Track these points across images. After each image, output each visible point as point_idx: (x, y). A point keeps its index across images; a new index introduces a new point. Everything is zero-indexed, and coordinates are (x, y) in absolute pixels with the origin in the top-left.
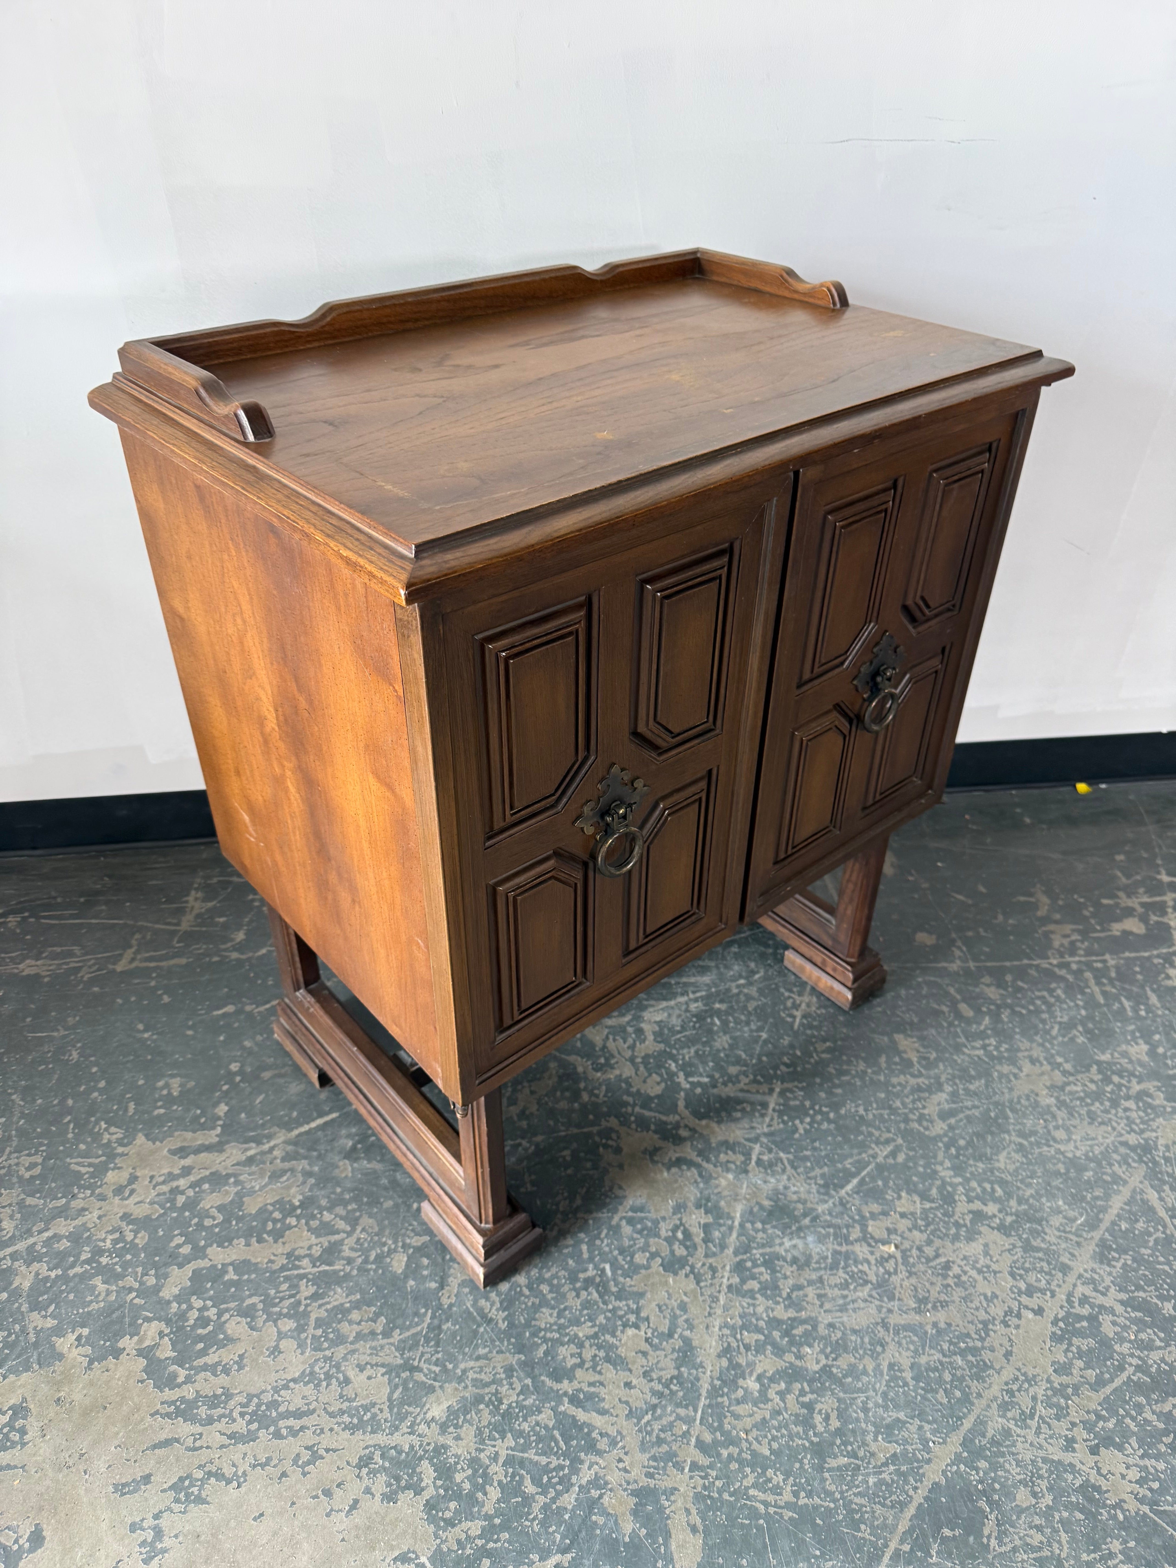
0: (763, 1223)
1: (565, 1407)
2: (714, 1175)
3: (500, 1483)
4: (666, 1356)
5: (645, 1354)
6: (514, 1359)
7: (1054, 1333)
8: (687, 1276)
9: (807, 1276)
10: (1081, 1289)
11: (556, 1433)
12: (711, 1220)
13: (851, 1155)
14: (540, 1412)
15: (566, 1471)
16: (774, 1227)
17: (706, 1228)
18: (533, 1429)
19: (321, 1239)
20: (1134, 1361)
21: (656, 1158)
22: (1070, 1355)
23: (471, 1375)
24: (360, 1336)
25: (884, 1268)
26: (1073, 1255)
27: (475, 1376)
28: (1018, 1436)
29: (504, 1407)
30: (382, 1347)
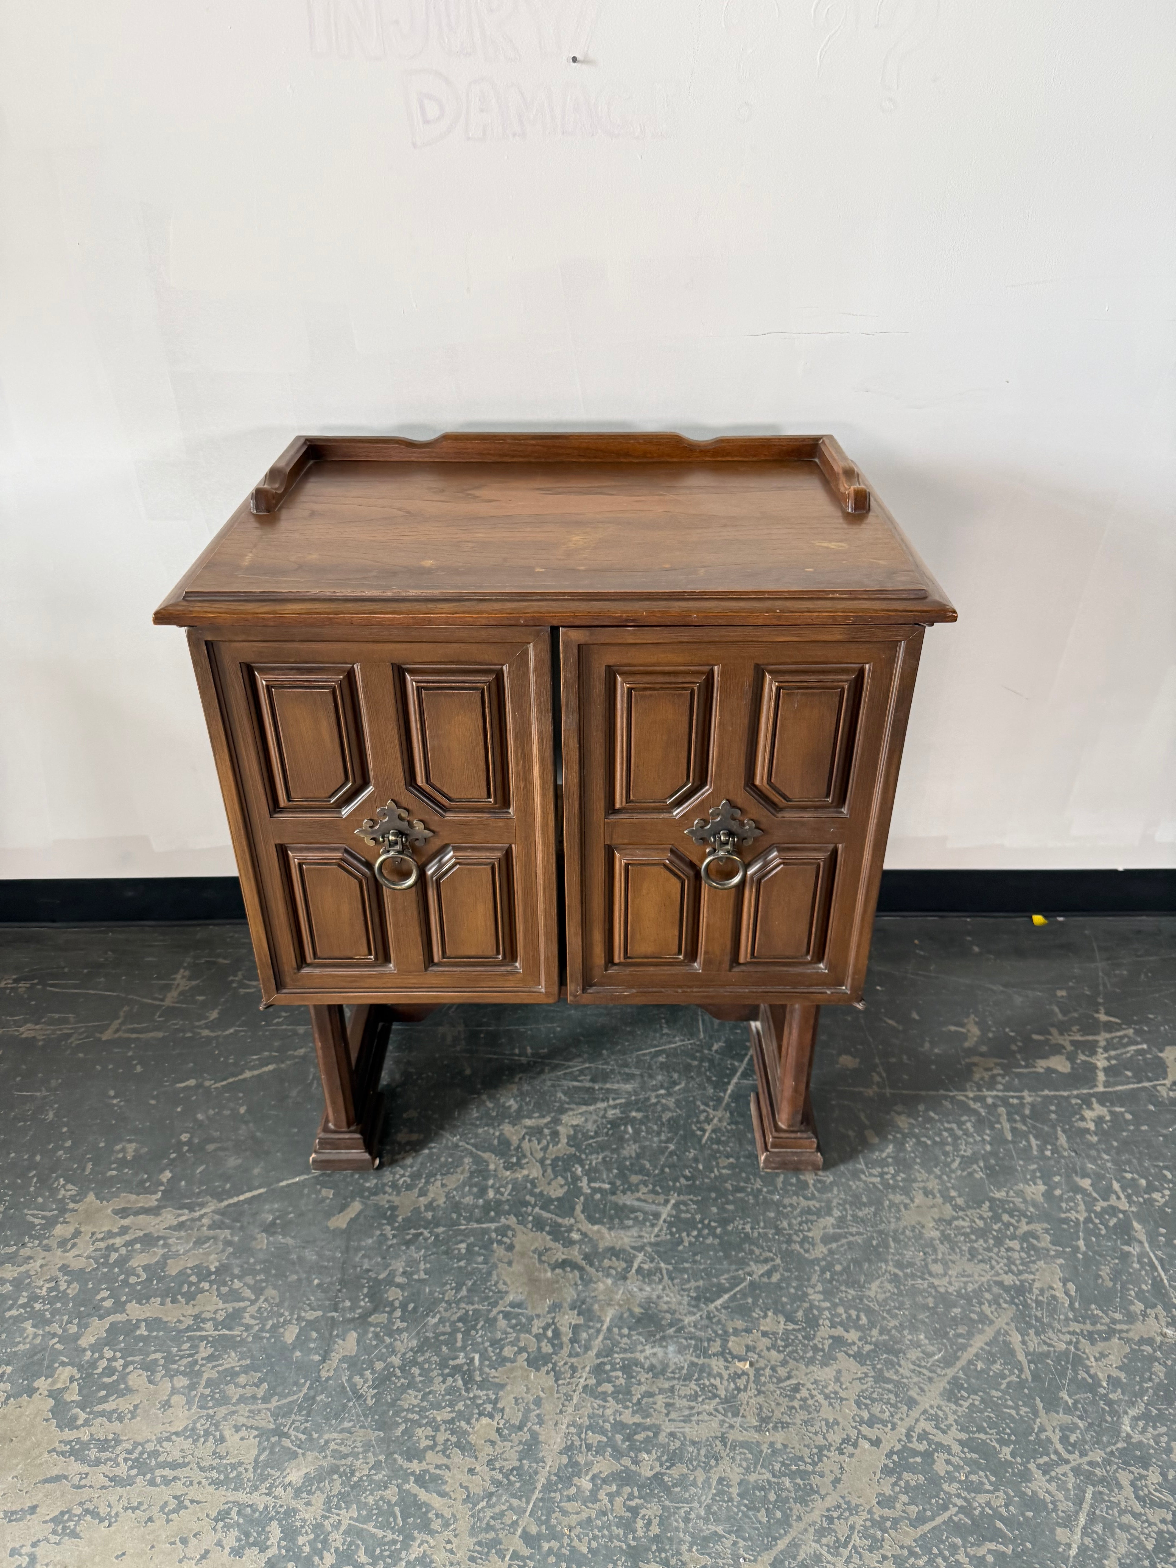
0: (630, 1329)
1: (411, 1486)
2: (594, 1279)
3: (337, 1549)
4: (512, 1447)
5: (493, 1443)
6: (374, 1435)
7: (886, 1465)
8: (548, 1373)
9: (660, 1385)
10: (923, 1425)
11: (397, 1510)
12: (582, 1322)
13: (728, 1271)
14: (386, 1488)
15: (398, 1546)
16: (639, 1334)
17: (576, 1328)
18: (376, 1502)
19: (227, 1305)
20: (960, 1502)
21: (543, 1258)
22: (897, 1489)
23: (332, 1446)
24: (242, 1399)
25: (735, 1384)
26: (922, 1390)
27: (336, 1447)
28: (828, 1562)
29: (355, 1479)
30: (259, 1411)
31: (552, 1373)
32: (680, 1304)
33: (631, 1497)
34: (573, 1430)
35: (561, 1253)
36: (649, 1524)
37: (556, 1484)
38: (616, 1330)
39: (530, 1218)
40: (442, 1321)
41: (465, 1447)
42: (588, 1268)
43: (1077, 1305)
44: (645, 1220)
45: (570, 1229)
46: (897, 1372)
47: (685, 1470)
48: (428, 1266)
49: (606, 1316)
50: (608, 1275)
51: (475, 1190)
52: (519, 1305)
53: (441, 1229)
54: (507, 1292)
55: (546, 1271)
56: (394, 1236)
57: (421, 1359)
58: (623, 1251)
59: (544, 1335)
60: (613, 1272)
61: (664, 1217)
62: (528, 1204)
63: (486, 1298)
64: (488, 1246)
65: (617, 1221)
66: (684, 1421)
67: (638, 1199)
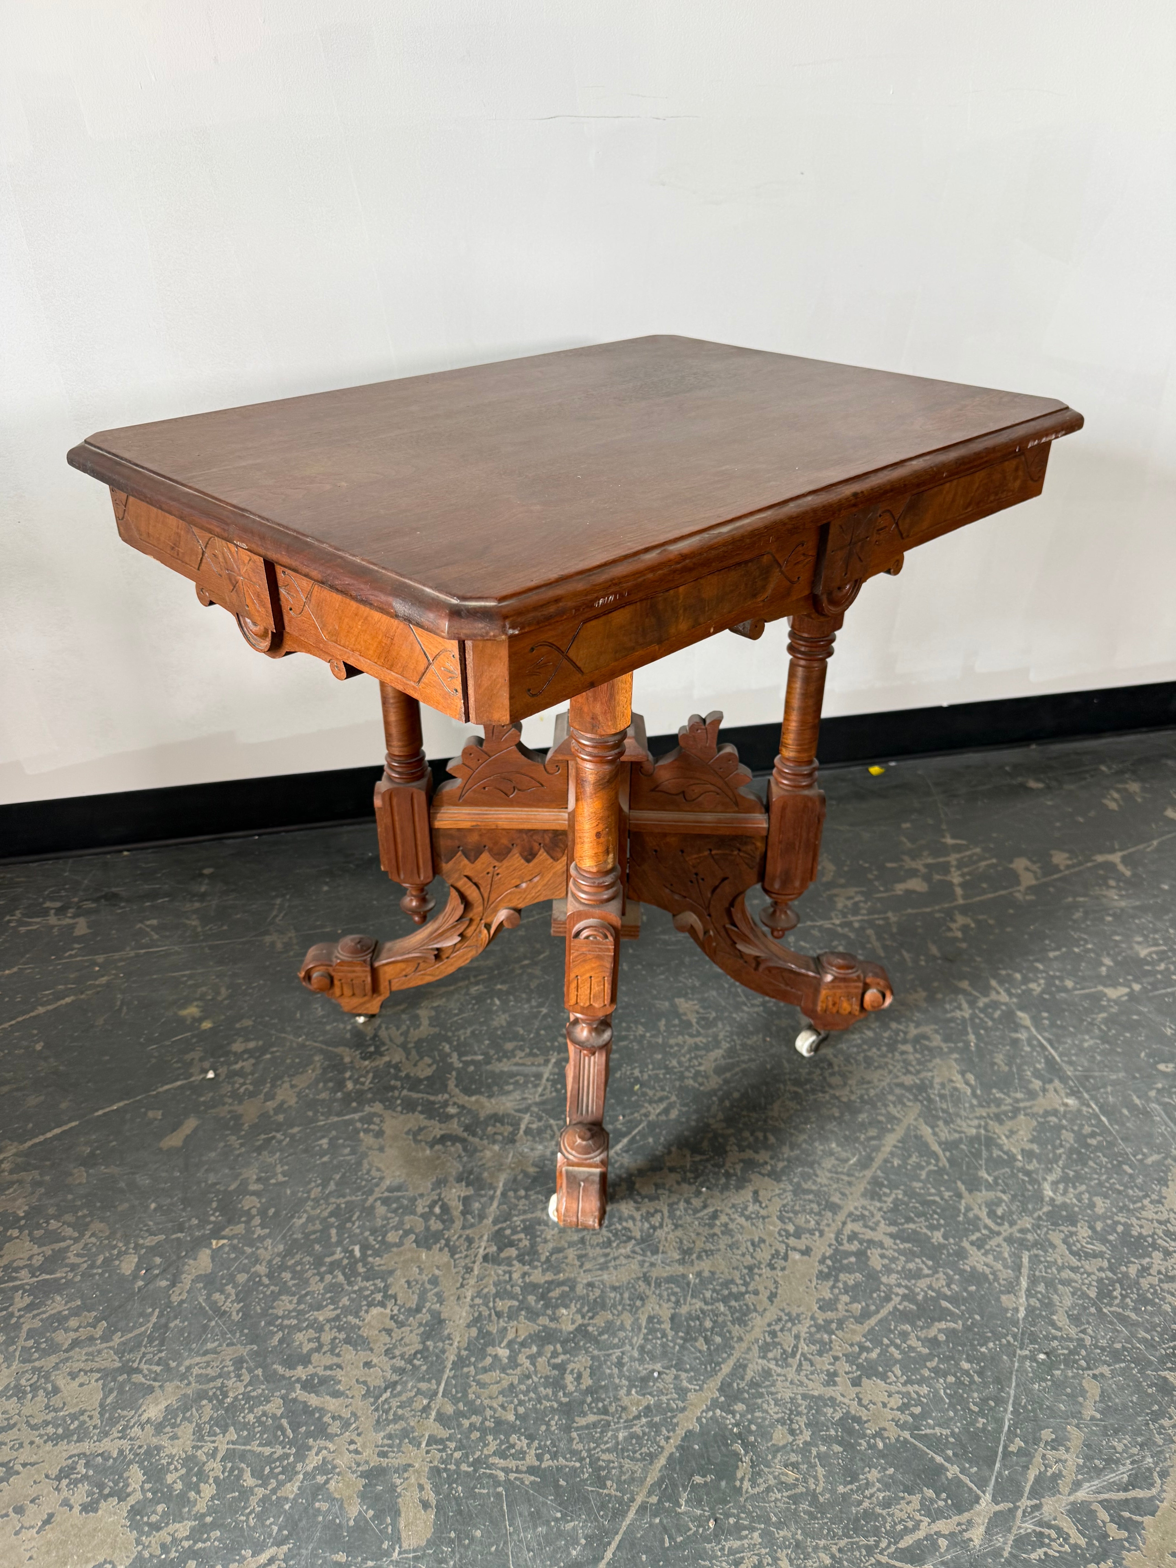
0: (527, 1189)
1: (298, 1394)
2: (479, 1148)
3: (216, 1479)
4: (411, 1331)
5: (389, 1332)
6: (243, 1351)
7: (821, 1272)
8: (441, 1250)
9: (569, 1239)
10: (850, 1227)
11: (284, 1422)
12: (472, 1192)
14: (268, 1402)
15: (292, 1459)
16: (538, 1193)
17: (466, 1201)
18: (258, 1419)
19: (44, 1248)
20: (901, 1291)
21: (419, 1138)
22: (836, 1291)
23: (196, 1371)
24: (75, 1343)
25: (650, 1223)
26: (843, 1194)
27: (200, 1371)
28: (779, 1375)
29: (229, 1400)
30: (99, 1352)
31: (446, 1249)
33: (555, 1354)
34: (478, 1301)
35: (438, 1129)
36: (579, 1377)
37: (468, 1358)
38: (511, 1194)
39: (399, 1102)
40: (310, 1219)
41: (356, 1341)
42: (471, 1138)
43: (979, 1092)
44: (526, 1082)
45: (445, 1105)
46: (815, 1182)
47: (610, 1317)
48: (286, 1168)
49: (498, 1182)
50: (494, 1142)
51: (331, 1084)
52: (399, 1188)
53: (296, 1129)
54: (382, 1178)
55: (424, 1150)
56: (242, 1145)
57: (291, 1263)
58: (508, 1115)
59: (431, 1212)
60: (500, 1138)
61: (546, 1076)
62: (394, 1088)
63: (359, 1188)
64: (353, 1136)
65: (495, 1088)
66: (601, 1269)
67: (516, 1064)
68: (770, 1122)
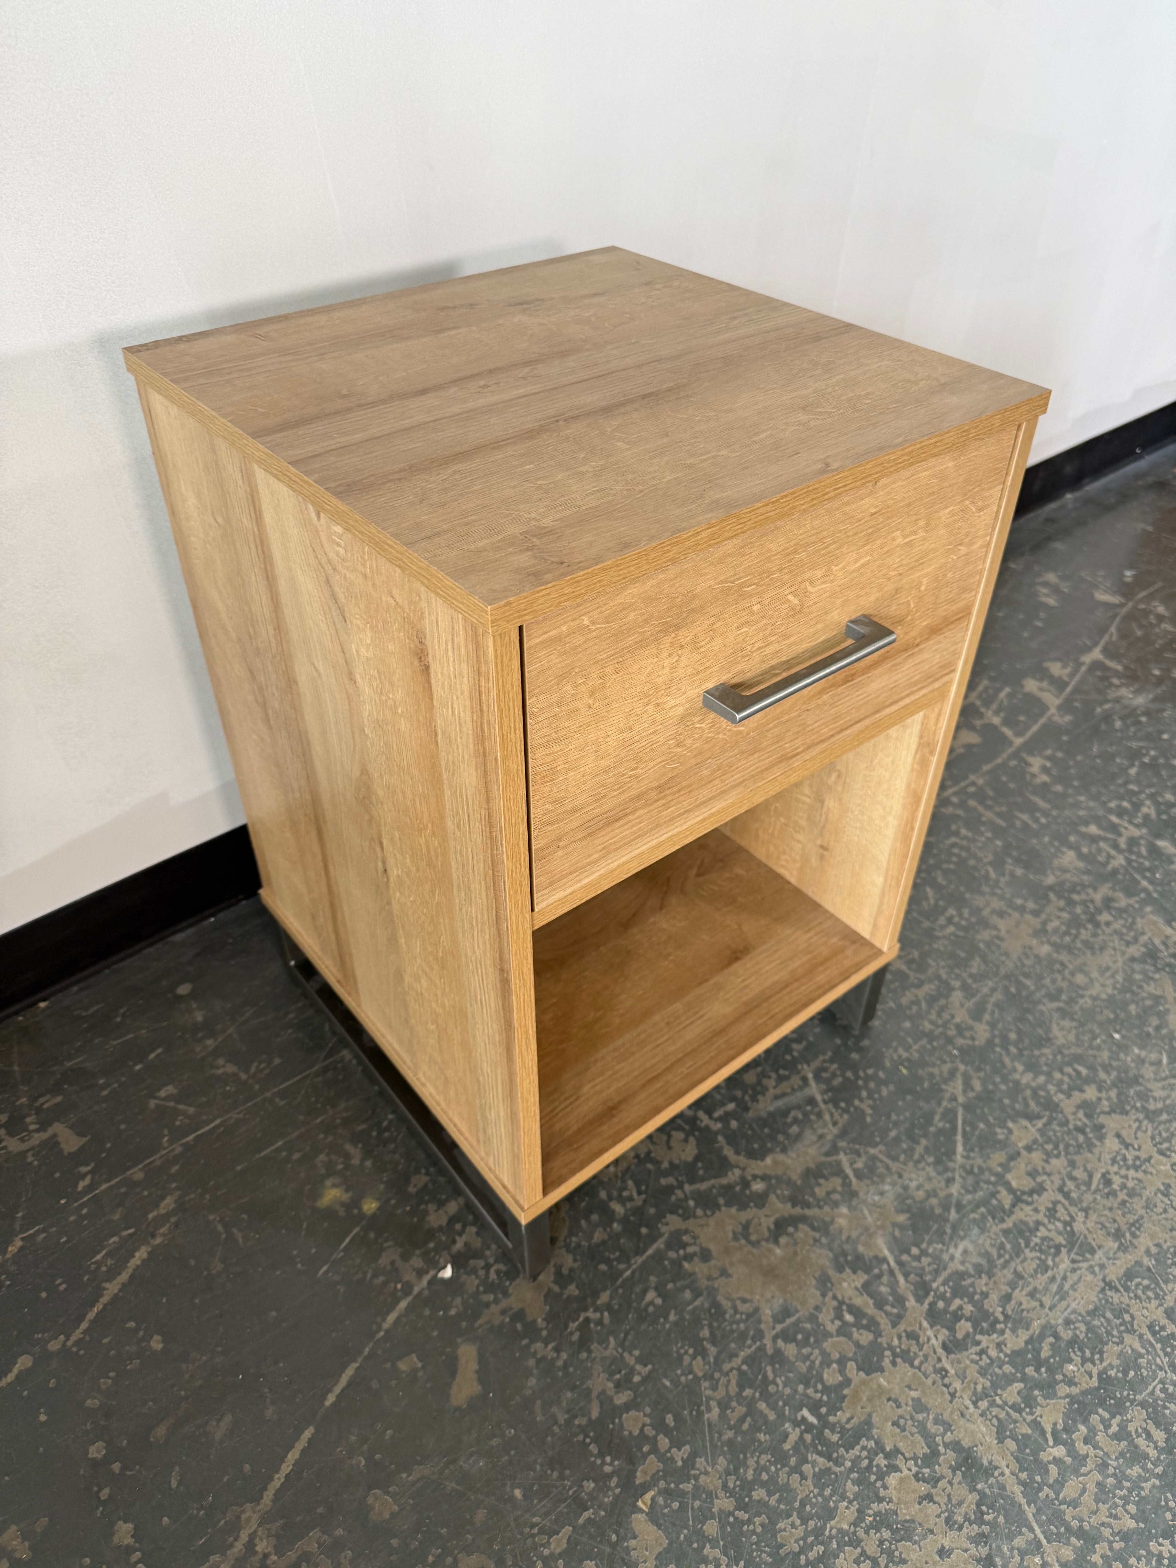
31: (899, 1360)
32: (930, 1179)
33: (1106, 1424)
34: (983, 1404)
35: (764, 1219)
36: (1149, 1436)
37: (1032, 1479)
38: (905, 1257)
39: (691, 1203)
40: (724, 1405)
41: (906, 1531)
42: (807, 1212)
44: (806, 1115)
45: (746, 1184)
47: (1116, 1348)
48: (637, 1353)
49: (881, 1250)
50: (836, 1204)
51: (595, 1217)
52: (785, 1312)
53: (604, 1297)
54: (757, 1310)
55: (770, 1251)
56: (557, 1350)
57: (750, 1474)
58: (821, 1165)
59: (845, 1324)
60: (837, 1196)
61: (819, 1098)
62: (670, 1189)
63: (743, 1336)
64: (678, 1273)
65: (781, 1138)
66: (1062, 1298)
67: (777, 1097)
68: (1066, 1052)
